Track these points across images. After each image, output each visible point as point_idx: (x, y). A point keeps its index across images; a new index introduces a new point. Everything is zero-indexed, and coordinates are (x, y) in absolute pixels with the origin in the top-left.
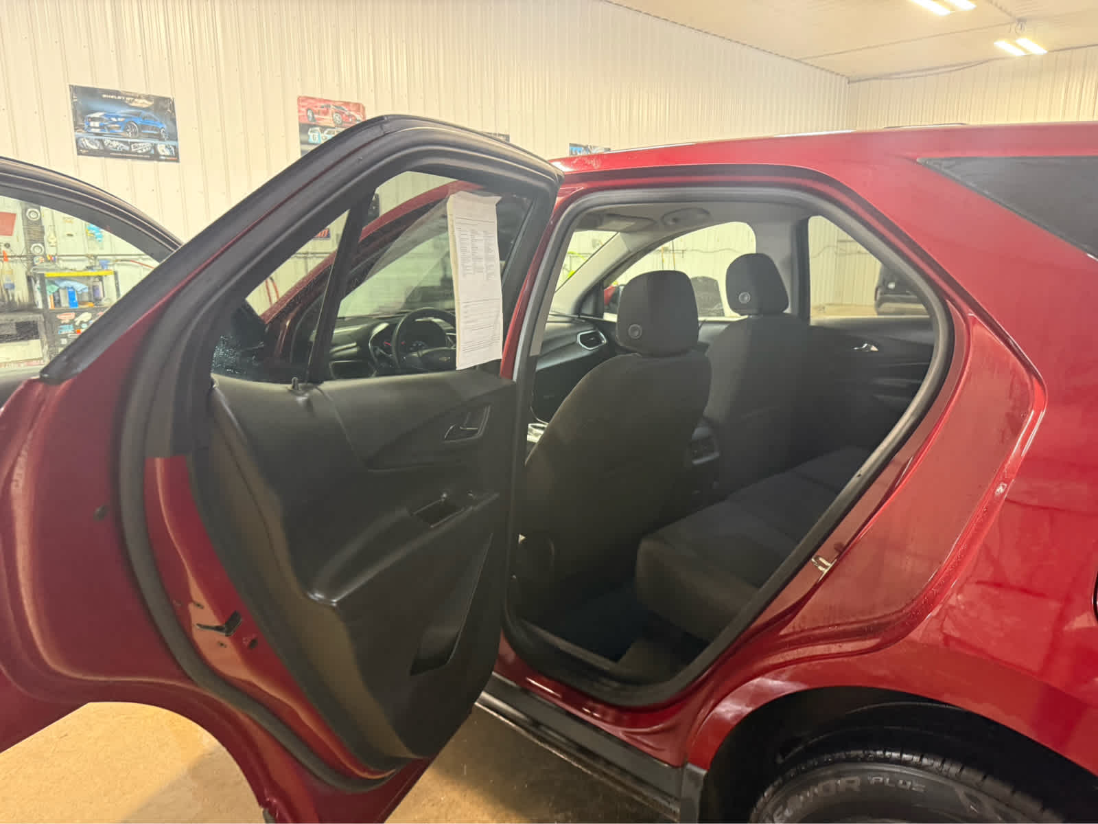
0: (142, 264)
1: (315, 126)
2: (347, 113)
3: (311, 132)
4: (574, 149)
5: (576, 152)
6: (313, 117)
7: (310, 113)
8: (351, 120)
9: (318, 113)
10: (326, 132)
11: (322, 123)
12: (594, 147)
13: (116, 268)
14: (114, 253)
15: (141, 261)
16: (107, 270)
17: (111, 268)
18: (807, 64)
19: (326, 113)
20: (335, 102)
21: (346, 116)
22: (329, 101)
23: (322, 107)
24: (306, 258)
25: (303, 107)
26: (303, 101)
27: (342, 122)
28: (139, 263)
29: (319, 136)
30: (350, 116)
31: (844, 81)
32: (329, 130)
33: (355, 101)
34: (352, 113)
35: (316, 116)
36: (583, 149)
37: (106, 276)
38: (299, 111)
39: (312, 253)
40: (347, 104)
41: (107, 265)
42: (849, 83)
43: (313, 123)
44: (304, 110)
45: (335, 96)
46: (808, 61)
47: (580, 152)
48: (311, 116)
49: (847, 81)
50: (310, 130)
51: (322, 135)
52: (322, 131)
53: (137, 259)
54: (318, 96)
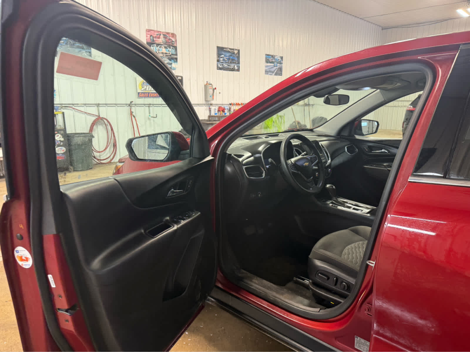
0: (74, 109)
1: (154, 44)
2: (168, 38)
3: (152, 46)
4: (267, 56)
5: (268, 58)
6: (153, 40)
7: (151, 38)
8: (170, 41)
9: (156, 37)
10: (159, 47)
11: (157, 42)
12: (276, 56)
13: (63, 111)
14: (61, 103)
15: (74, 107)
16: (58, 111)
17: (60, 110)
18: (365, 20)
19: (159, 38)
20: (163, 32)
21: (168, 39)
22: (160, 32)
23: (157, 35)
24: (149, 106)
25: (149, 34)
26: (148, 32)
27: (166, 42)
28: (73, 108)
29: (156, 48)
30: (170, 39)
31: (380, 28)
32: (160, 45)
33: (172, 32)
34: (171, 38)
35: (155, 39)
36: (271, 57)
37: (57, 114)
38: (147, 37)
39: (152, 104)
40: (168, 33)
41: (58, 109)
42: (382, 30)
43: (153, 42)
44: (149, 36)
45: (163, 30)
46: (365, 19)
47: (270, 58)
48: (152, 39)
49: (381, 29)
50: (152, 45)
51: (157, 48)
52: (157, 46)
53: (72, 106)
54: (156, 29)
